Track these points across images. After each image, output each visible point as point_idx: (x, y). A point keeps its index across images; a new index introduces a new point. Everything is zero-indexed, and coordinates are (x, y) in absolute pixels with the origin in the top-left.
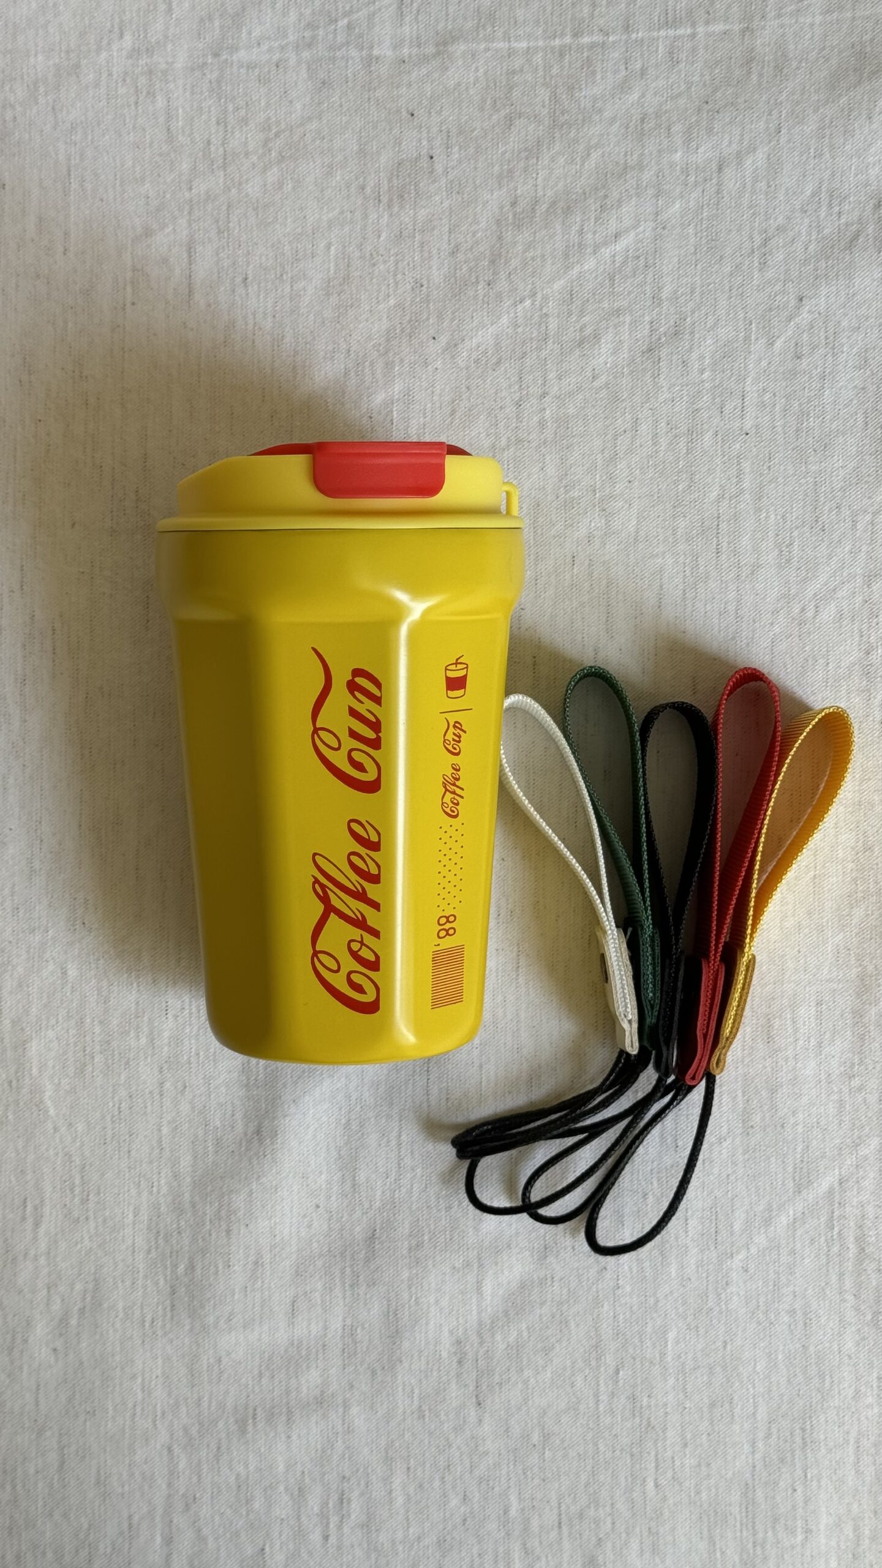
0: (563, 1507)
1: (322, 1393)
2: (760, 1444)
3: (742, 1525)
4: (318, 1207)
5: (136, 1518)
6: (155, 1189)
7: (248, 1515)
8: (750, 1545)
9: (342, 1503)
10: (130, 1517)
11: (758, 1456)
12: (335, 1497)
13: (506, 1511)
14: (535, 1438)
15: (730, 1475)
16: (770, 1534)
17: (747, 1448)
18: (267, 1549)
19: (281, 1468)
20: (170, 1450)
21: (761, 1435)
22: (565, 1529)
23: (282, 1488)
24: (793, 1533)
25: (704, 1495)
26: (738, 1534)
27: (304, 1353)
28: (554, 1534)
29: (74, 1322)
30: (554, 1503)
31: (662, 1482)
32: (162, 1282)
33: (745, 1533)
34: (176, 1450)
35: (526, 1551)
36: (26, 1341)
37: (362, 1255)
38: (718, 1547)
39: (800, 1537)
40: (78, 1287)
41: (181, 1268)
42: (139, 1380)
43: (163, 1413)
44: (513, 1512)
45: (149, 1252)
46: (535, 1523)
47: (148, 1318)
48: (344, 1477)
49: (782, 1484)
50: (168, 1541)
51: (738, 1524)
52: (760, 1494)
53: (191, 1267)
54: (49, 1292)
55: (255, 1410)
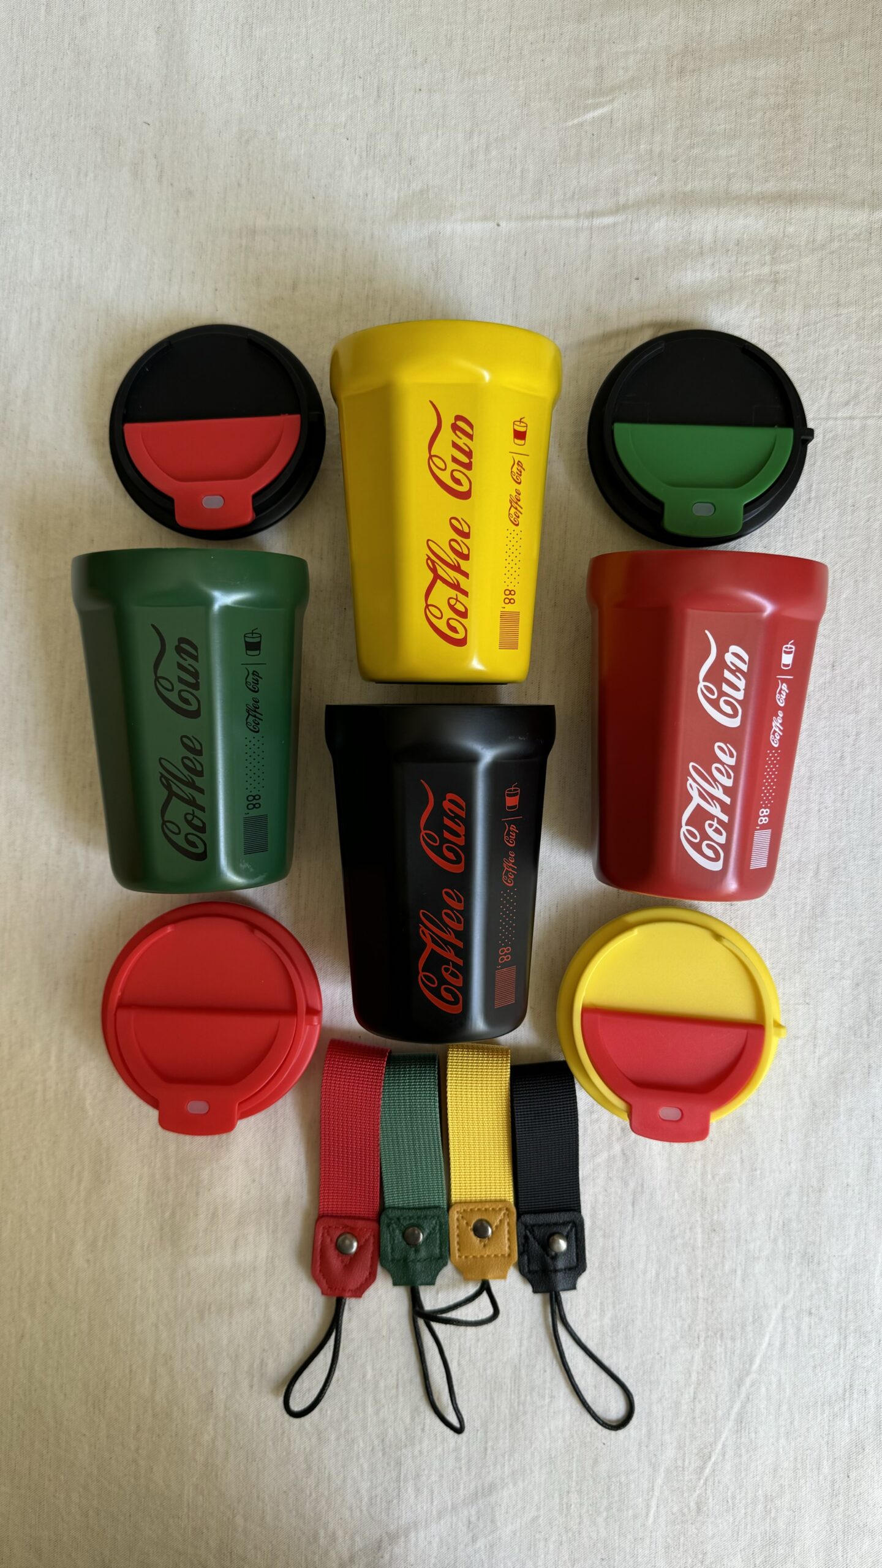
0: (400, 1376)
1: (252, 1297)
2: (525, 1342)
3: (511, 1391)
4: (254, 1181)
5: (134, 1367)
6: (153, 1164)
7: (203, 1370)
8: (516, 1404)
9: (262, 1366)
10: (131, 1366)
11: (524, 1348)
12: (258, 1362)
13: (364, 1376)
14: (384, 1332)
15: (505, 1360)
16: (528, 1398)
17: (516, 1343)
18: (214, 1390)
19: (225, 1342)
20: (157, 1326)
21: (525, 1335)
22: (401, 1389)
23: (225, 1354)
24: (543, 1397)
25: (489, 1372)
26: (509, 1396)
27: (242, 1271)
28: (394, 1391)
29: (100, 1244)
30: (394, 1372)
31: (463, 1362)
32: (155, 1222)
33: (513, 1397)
34: (161, 1327)
35: (376, 1401)
36: (70, 1254)
37: (280, 1213)
38: (495, 1404)
39: (547, 1400)
40: (103, 1223)
41: (167, 1215)
42: (139, 1282)
43: (153, 1304)
44: (369, 1376)
45: (148, 1203)
46: (382, 1384)
47: (146, 1244)
48: (264, 1350)
49: (538, 1367)
50: (154, 1382)
51: (509, 1391)
52: (523, 1372)
53: (173, 1214)
54: (85, 1224)
55: (210, 1305)
